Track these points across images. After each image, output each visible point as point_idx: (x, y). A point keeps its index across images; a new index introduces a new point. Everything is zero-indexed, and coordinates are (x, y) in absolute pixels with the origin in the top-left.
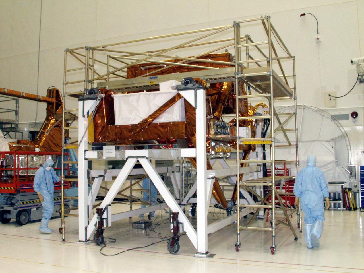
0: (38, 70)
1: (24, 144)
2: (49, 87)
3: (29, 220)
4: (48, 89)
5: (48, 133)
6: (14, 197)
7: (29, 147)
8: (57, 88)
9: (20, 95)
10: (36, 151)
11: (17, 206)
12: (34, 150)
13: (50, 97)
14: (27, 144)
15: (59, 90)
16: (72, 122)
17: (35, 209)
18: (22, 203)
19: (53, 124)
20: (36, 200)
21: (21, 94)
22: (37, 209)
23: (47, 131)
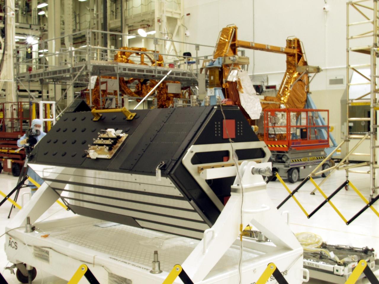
0: (254, 15)
1: (270, 100)
2: (288, 37)
3: (298, 178)
4: (287, 39)
5: (291, 88)
6: (283, 155)
7: (275, 104)
8: (298, 38)
9: (249, 45)
10: (281, 108)
11: (288, 164)
12: (280, 107)
13: (290, 47)
14: (273, 101)
15: (300, 40)
16: (315, 75)
17: (303, 168)
18: (292, 161)
19: (295, 78)
20: (303, 158)
21: (251, 44)
22: (305, 167)
23: (291, 86)
